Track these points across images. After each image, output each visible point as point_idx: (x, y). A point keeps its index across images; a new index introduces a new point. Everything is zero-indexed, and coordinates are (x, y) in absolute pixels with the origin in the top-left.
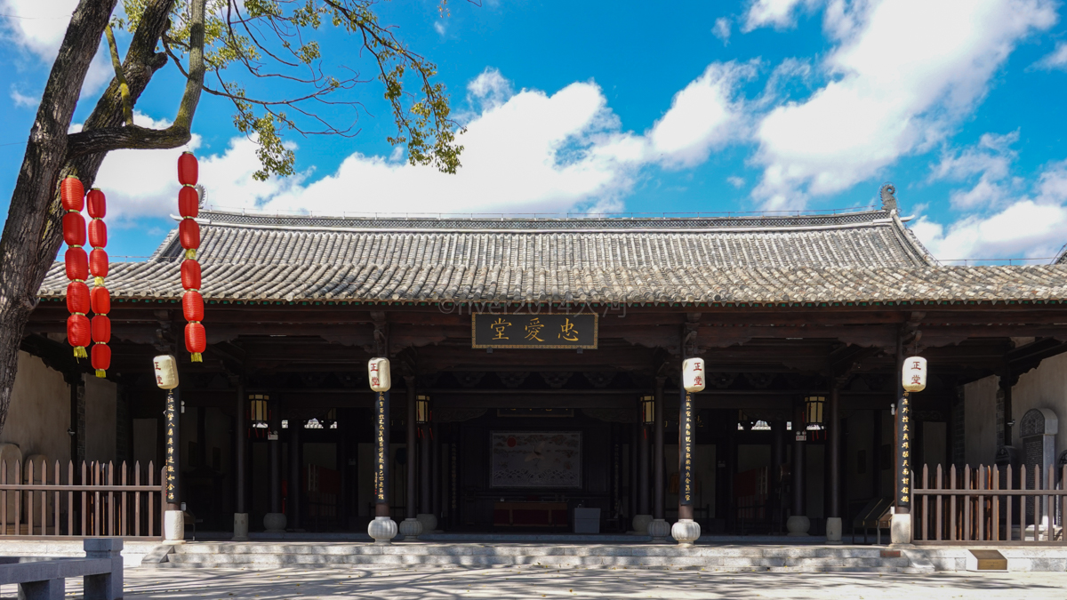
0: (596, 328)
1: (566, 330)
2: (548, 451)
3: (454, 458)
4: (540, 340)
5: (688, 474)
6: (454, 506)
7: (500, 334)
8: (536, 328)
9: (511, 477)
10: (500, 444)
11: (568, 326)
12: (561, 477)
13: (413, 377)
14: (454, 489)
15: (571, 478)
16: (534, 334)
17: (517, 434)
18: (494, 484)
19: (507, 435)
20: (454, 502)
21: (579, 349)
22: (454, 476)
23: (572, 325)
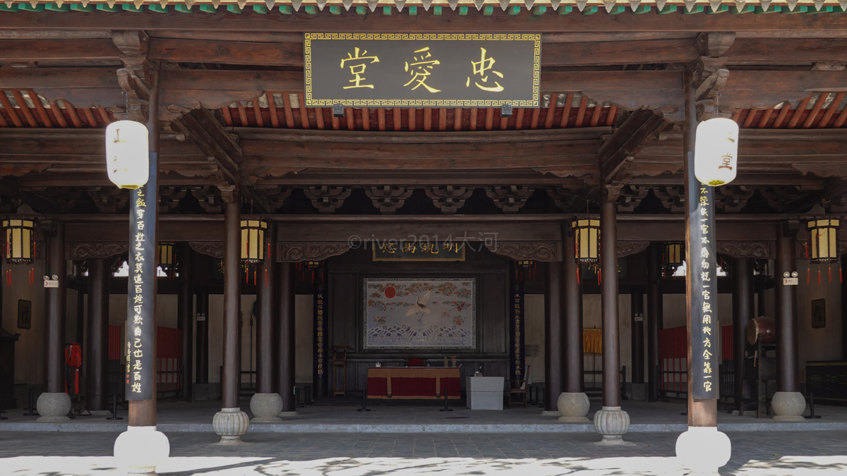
0: (537, 67)
1: (482, 71)
2: (434, 303)
3: (320, 312)
4: (432, 90)
5: (707, 342)
6: (320, 372)
7: (358, 79)
8: (424, 66)
9: (389, 335)
10: (376, 295)
11: (484, 63)
12: (450, 335)
13: (232, 187)
14: (320, 350)
15: (463, 336)
16: (421, 79)
17: (397, 282)
18: (369, 343)
19: (384, 283)
20: (320, 366)
21: (506, 107)
22: (320, 334)
23: (492, 61)
